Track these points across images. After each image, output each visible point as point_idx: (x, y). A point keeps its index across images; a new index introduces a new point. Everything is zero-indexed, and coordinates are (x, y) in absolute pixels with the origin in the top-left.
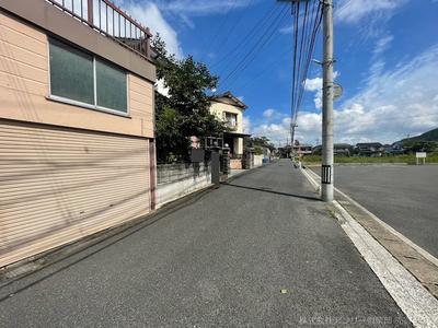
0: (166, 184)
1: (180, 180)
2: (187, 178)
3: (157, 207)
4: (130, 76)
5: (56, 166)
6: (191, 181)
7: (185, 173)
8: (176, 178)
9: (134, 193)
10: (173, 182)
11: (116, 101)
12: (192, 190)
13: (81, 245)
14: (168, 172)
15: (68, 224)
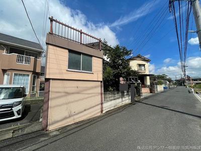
0: (108, 101)
1: (114, 99)
2: (118, 98)
3: (104, 112)
4: (93, 58)
5: (68, 94)
6: (120, 100)
7: (117, 96)
8: (113, 98)
9: (94, 105)
10: (111, 100)
11: (88, 68)
12: (120, 104)
13: (73, 126)
14: (109, 96)
15: (70, 117)
